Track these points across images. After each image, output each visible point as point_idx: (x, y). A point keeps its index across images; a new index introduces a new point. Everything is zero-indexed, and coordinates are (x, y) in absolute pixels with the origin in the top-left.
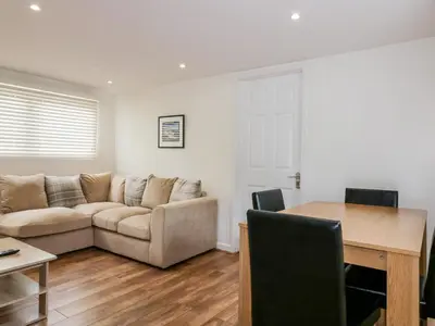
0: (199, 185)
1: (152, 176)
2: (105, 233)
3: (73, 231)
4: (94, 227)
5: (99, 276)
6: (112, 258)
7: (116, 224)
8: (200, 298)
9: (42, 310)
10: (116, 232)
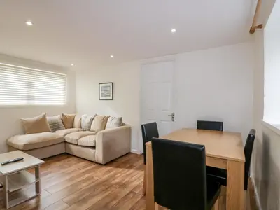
0: (121, 119)
1: (96, 115)
2: (71, 146)
3: (50, 146)
4: (65, 142)
5: (68, 170)
6: (76, 159)
7: (77, 140)
8: (123, 180)
9: (38, 190)
10: (77, 145)
